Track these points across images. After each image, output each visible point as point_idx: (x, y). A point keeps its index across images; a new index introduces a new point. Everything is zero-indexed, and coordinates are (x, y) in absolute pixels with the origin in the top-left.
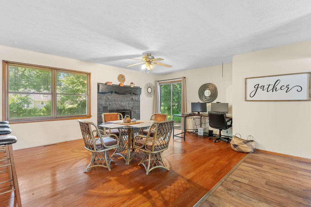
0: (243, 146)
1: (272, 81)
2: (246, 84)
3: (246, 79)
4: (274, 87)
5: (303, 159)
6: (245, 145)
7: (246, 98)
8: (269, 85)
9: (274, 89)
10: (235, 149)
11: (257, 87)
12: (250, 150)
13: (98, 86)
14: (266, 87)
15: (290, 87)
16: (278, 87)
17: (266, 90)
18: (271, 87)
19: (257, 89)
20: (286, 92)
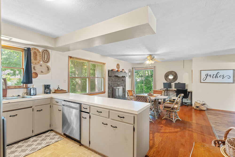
0: (202, 107)
1: (215, 72)
2: (201, 73)
3: (201, 71)
4: (216, 76)
5: (231, 111)
6: (203, 106)
7: (200, 81)
8: (214, 75)
9: (216, 77)
10: (198, 109)
11: (207, 75)
12: (205, 109)
13: (108, 71)
14: (212, 75)
15: (224, 76)
16: (218, 76)
17: (212, 77)
18: (215, 76)
19: (207, 77)
20: (223, 79)
